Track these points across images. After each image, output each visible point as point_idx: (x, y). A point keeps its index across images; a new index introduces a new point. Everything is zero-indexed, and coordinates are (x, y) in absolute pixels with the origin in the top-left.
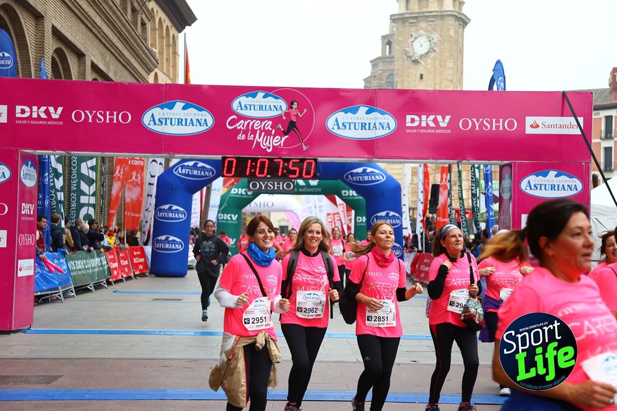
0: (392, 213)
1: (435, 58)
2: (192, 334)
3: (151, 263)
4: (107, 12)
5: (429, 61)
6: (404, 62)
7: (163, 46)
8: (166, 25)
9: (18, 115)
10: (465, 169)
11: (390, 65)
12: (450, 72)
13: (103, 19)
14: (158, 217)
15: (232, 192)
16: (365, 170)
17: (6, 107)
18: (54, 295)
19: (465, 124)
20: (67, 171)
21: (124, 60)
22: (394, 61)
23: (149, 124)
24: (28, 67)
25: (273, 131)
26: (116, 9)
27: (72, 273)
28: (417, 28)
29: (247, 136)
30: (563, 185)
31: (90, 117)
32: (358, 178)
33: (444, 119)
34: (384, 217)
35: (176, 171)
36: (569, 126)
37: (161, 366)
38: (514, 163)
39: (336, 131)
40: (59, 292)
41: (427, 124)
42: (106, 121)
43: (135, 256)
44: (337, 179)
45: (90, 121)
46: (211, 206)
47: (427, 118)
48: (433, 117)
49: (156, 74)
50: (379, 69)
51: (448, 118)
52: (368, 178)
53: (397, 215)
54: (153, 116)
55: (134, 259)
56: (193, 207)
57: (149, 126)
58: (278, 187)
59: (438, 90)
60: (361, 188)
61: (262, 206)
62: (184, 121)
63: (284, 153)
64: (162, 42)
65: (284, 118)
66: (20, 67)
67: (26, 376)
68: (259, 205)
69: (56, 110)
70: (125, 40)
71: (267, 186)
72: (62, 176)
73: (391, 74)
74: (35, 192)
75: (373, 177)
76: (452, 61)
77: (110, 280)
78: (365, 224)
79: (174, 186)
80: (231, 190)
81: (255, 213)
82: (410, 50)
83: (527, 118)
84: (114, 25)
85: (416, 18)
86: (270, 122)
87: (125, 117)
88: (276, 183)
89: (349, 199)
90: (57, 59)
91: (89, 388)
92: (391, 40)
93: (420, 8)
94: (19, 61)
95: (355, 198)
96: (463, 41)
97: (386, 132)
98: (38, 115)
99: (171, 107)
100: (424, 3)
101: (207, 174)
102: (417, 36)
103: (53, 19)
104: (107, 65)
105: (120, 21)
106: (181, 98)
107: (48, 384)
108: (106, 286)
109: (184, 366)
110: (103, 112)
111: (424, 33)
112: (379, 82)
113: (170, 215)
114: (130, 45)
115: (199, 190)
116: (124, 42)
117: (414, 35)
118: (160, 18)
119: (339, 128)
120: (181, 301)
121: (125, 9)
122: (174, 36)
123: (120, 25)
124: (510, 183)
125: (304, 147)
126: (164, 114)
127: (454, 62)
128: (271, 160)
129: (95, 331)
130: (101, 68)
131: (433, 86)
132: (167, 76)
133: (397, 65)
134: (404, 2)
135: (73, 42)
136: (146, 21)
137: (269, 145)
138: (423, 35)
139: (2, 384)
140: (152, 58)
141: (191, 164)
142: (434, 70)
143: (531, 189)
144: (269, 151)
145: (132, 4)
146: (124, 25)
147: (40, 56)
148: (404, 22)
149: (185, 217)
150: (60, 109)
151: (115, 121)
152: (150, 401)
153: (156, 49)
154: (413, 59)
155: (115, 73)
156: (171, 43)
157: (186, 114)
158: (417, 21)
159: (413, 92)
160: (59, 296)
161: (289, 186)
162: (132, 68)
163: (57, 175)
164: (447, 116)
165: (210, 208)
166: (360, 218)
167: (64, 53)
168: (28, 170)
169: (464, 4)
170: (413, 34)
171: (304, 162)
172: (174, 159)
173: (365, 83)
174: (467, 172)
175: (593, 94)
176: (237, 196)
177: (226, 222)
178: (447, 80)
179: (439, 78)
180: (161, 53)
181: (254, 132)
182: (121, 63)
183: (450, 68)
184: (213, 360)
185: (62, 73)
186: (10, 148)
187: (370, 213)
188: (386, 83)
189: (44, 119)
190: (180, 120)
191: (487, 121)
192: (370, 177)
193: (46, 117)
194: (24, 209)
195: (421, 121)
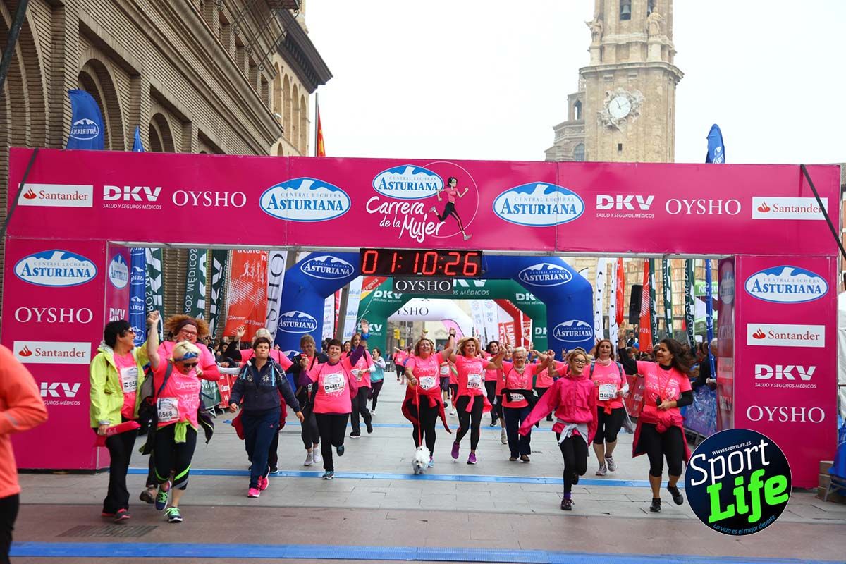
0: (580, 323)
1: (637, 124)
4: (219, 68)
5: (630, 127)
6: (597, 128)
7: (289, 109)
8: (293, 84)
9: (107, 198)
11: (580, 132)
12: (658, 142)
13: (213, 77)
14: (281, 327)
15: (375, 295)
16: (545, 267)
17: (91, 187)
19: (674, 206)
20: (166, 268)
21: (240, 128)
22: (584, 127)
23: (269, 208)
25: (426, 216)
26: (230, 65)
28: (615, 85)
29: (392, 222)
30: (802, 286)
31: (196, 199)
32: (536, 277)
33: (645, 200)
34: (571, 327)
35: (303, 268)
36: (809, 210)
37: (281, 516)
38: (738, 257)
39: (506, 216)
42: (215, 203)
44: (510, 279)
45: (195, 204)
47: (623, 199)
48: (632, 197)
49: (280, 145)
50: (564, 138)
51: (651, 199)
52: (550, 278)
53: (587, 325)
54: (273, 197)
56: (325, 314)
57: (268, 210)
58: (432, 288)
59: (639, 163)
60: (541, 290)
61: (414, 313)
62: (313, 203)
63: (439, 244)
64: (289, 106)
65: (440, 199)
66: (110, 138)
68: (409, 312)
69: (153, 191)
70: (241, 101)
71: (417, 286)
72: (160, 275)
73: (581, 144)
74: (126, 294)
75: (556, 275)
76: (660, 126)
77: (220, 407)
78: (546, 337)
79: (301, 288)
80: (374, 292)
81: (405, 322)
82: (604, 112)
83: (754, 199)
84: (228, 85)
85: (613, 72)
86: (422, 205)
87: (238, 199)
88: (429, 282)
89: (525, 305)
90: (156, 128)
91: (189, 543)
92: (580, 99)
93: (618, 59)
94: (109, 131)
95: (533, 303)
96: (674, 101)
97: (570, 216)
98: (131, 197)
99: (296, 186)
100: (623, 52)
101: (344, 272)
102: (614, 94)
103: (151, 77)
104: (218, 134)
105: (235, 79)
106: (310, 175)
107: (140, 536)
108: (215, 414)
109: (310, 517)
110: (211, 193)
111: (624, 92)
112: (564, 154)
113: (296, 324)
115: (334, 292)
117: (610, 95)
118: (286, 75)
119: (510, 212)
121: (242, 64)
122: (303, 97)
123: (235, 85)
124: (732, 284)
125: (465, 236)
126: (287, 195)
127: (663, 128)
128: (422, 253)
129: (200, 471)
130: (211, 139)
131: (635, 158)
132: (295, 148)
133: (588, 132)
134: (598, 51)
135: (176, 106)
136: (268, 78)
137: (420, 234)
138: (623, 93)
139: (82, 536)
140: (275, 126)
141: (323, 259)
142: (637, 139)
143: (759, 290)
144: (421, 241)
145: (250, 58)
146: (239, 84)
147: (136, 124)
148: (597, 78)
149: (315, 327)
150: (158, 190)
151: (226, 205)
152: (267, 559)
153: (280, 114)
154: (609, 124)
155: (228, 145)
156: (300, 106)
157: (315, 195)
158: (614, 76)
159: (606, 165)
161: (445, 286)
162: (250, 139)
163: (154, 274)
164: (649, 197)
165: (347, 316)
166: (540, 329)
167: (165, 119)
168: (118, 267)
169: (676, 54)
170: (609, 92)
171: (465, 255)
172: (302, 253)
173: (546, 155)
174: (679, 270)
175: (841, 168)
176: (382, 300)
178: (654, 151)
179: (643, 148)
180: (287, 119)
181: (401, 217)
182: (236, 131)
183: (657, 135)
184: (347, 508)
185: (162, 144)
186: (96, 239)
187: (553, 322)
188: (575, 154)
189: (138, 203)
190: (308, 203)
191: (701, 203)
192: (552, 275)
193: (141, 200)
194: (112, 315)
195: (615, 202)
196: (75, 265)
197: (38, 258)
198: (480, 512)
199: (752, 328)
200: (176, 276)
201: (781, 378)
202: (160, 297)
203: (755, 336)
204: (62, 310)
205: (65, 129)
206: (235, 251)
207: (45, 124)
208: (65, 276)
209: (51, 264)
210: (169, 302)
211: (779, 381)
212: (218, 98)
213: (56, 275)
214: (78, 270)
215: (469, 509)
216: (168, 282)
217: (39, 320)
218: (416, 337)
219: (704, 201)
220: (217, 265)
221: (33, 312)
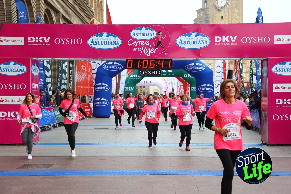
0: (208, 85)
1: (228, 8)
2: (114, 144)
3: (93, 111)
5: (226, 10)
6: (213, 11)
7: (96, 6)
9: (29, 41)
10: (244, 63)
11: (207, 12)
12: (236, 15)
14: (96, 89)
15: (131, 76)
16: (195, 64)
17: (24, 38)
18: (48, 127)
19: (244, 40)
20: (52, 68)
22: (208, 10)
23: (91, 44)
24: (32, 18)
27: (56, 116)
29: (137, 49)
31: (63, 42)
32: (192, 68)
33: (233, 38)
34: (205, 86)
35: (104, 67)
37: (100, 159)
38: (269, 58)
39: (181, 45)
40: (51, 126)
41: (225, 40)
42: (71, 43)
43: (86, 108)
44: (181, 69)
45: (63, 43)
46: (121, 83)
47: (225, 38)
48: (228, 37)
49: (93, 20)
50: (201, 14)
51: (235, 37)
52: (197, 68)
53: (211, 86)
54: (92, 40)
55: (85, 110)
56: (112, 84)
57: (91, 45)
58: (153, 73)
59: (231, 24)
60: (193, 73)
61: (145, 83)
62: (107, 42)
63: (156, 57)
64: (96, 5)
65: (155, 40)
66: (29, 20)
67: (37, 165)
68: (144, 83)
69: (47, 39)
70: (79, 4)
71: (148, 73)
72: (50, 71)
73: (207, 17)
74: (38, 78)
75: (199, 67)
76: (237, 9)
78: (195, 91)
79: (103, 74)
80: (130, 75)
81: (142, 86)
82: (216, 4)
83: (275, 36)
86: (149, 42)
87: (79, 41)
88: (152, 71)
89: (188, 79)
90: (46, 14)
91: (66, 170)
95: (190, 78)
97: (205, 45)
98: (39, 41)
99: (101, 36)
101: (119, 68)
104: (70, 16)
106: (106, 32)
107: (48, 168)
109: (110, 159)
110: (69, 39)
112: (201, 21)
113: (102, 88)
114: (81, 7)
115: (115, 76)
116: (78, 5)
120: (108, 129)
122: (101, 1)
124: (267, 68)
125: (165, 53)
126: (98, 39)
127: (239, 10)
128: (149, 60)
130: (67, 18)
131: (228, 22)
132: (98, 21)
133: (210, 12)
135: (53, 5)
137: (148, 53)
139: (26, 168)
140: (91, 12)
141: (111, 63)
142: (228, 14)
143: (277, 71)
144: (149, 56)
147: (39, 13)
149: (109, 89)
150: (49, 38)
151: (75, 43)
152: (95, 175)
153: (93, 8)
154: (218, 9)
155: (74, 20)
156: (100, 5)
157: (108, 39)
159: (218, 25)
160: (51, 127)
161: (158, 73)
163: (48, 70)
165: (120, 84)
166: (193, 88)
167: (50, 11)
168: (35, 68)
172: (104, 61)
173: (194, 22)
174: (245, 64)
176: (133, 78)
177: (128, 91)
178: (235, 19)
179: (231, 18)
180: (95, 10)
181: (141, 47)
182: (77, 15)
183: (237, 13)
184: (124, 156)
185: (49, 21)
186: (26, 57)
187: (198, 85)
188: (205, 21)
189: (41, 43)
190: (106, 42)
191: (255, 38)
192: (197, 67)
193: (43, 42)
194: (33, 86)
195: (222, 39)
196: (19, 67)
197: (5, 65)
198: (174, 157)
199: (275, 85)
200: (56, 71)
201: (286, 104)
202: (51, 78)
203: (276, 88)
204: (14, 84)
205: (12, 15)
206: (78, 61)
207: (4, 14)
208: (15, 71)
209: (10, 67)
210: (54, 81)
211: (285, 105)
212: (69, 2)
213: (12, 71)
214: (20, 69)
215: (170, 155)
216: (53, 73)
217: (6, 88)
218: (146, 92)
219: (256, 37)
220: (71, 66)
221: (4, 86)
